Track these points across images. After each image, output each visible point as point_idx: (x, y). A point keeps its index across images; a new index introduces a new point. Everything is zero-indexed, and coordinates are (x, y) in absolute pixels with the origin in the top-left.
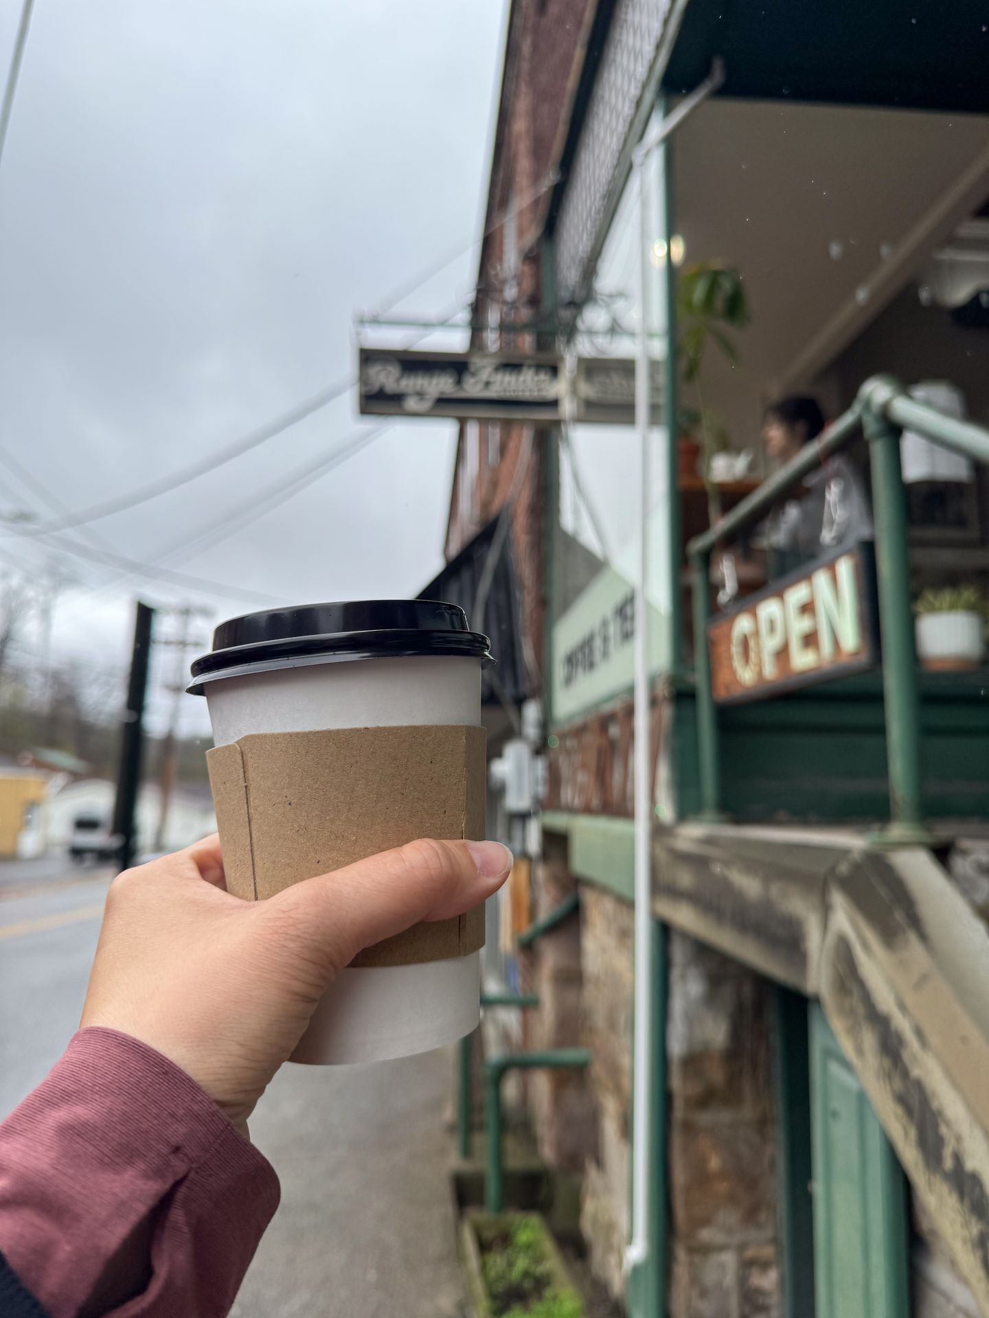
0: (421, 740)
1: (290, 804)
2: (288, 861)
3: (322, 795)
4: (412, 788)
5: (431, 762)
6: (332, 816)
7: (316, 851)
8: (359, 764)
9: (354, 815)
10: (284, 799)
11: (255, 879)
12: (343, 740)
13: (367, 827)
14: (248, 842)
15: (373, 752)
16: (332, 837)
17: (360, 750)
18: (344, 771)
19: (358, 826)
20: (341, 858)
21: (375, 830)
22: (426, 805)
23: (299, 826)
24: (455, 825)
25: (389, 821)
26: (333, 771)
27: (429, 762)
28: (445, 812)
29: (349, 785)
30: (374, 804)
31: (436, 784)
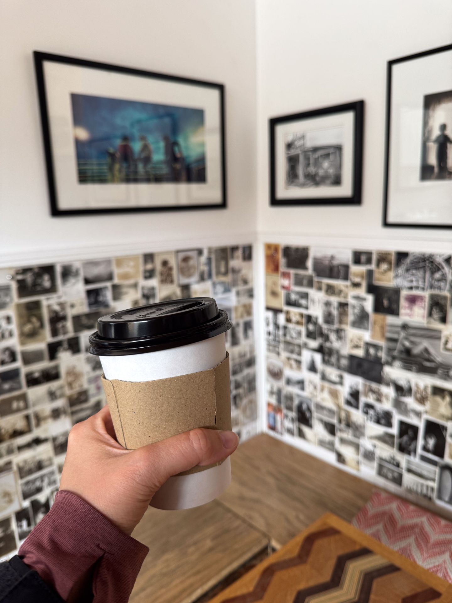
0: (193, 381)
1: (135, 413)
2: (137, 435)
3: (148, 410)
4: (190, 402)
5: (198, 389)
6: (154, 418)
7: (148, 432)
8: (164, 395)
9: (164, 417)
10: (132, 410)
11: (124, 439)
12: (156, 385)
13: (170, 421)
14: (120, 424)
15: (170, 389)
16: (154, 426)
17: (164, 389)
18: (157, 399)
19: (166, 421)
20: (159, 435)
21: (174, 423)
22: (197, 408)
23: (140, 422)
24: (211, 414)
25: (180, 418)
26: (152, 399)
27: (197, 389)
28: (206, 409)
29: (160, 405)
30: (172, 411)
31: (201, 398)
